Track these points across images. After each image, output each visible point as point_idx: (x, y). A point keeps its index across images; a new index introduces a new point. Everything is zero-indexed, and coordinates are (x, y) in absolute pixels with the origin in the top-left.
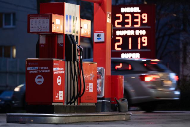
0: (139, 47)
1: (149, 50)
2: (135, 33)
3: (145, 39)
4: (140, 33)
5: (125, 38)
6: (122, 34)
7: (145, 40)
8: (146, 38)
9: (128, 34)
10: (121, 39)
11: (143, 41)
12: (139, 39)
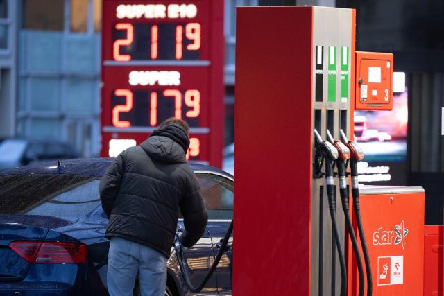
0: (179, 54)
1: (206, 63)
2: (166, 12)
3: (193, 31)
4: (179, 13)
5: (142, 25)
6: (131, 16)
7: (194, 33)
8: (197, 26)
9: (149, 15)
10: (130, 28)
11: (190, 35)
12: (179, 30)
